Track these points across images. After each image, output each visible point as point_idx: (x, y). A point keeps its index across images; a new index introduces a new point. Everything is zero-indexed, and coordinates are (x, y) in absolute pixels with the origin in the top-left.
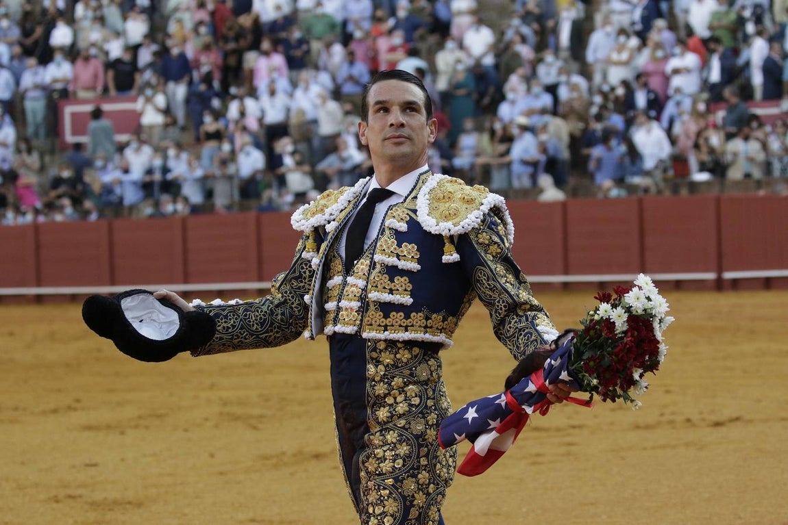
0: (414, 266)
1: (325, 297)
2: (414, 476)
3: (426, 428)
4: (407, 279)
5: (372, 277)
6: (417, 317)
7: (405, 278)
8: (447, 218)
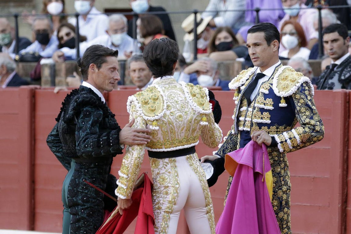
0: (271, 108)
1: (240, 115)
2: (281, 189)
3: (281, 170)
4: (268, 113)
5: (254, 113)
6: (273, 128)
7: (268, 112)
8: (284, 89)
